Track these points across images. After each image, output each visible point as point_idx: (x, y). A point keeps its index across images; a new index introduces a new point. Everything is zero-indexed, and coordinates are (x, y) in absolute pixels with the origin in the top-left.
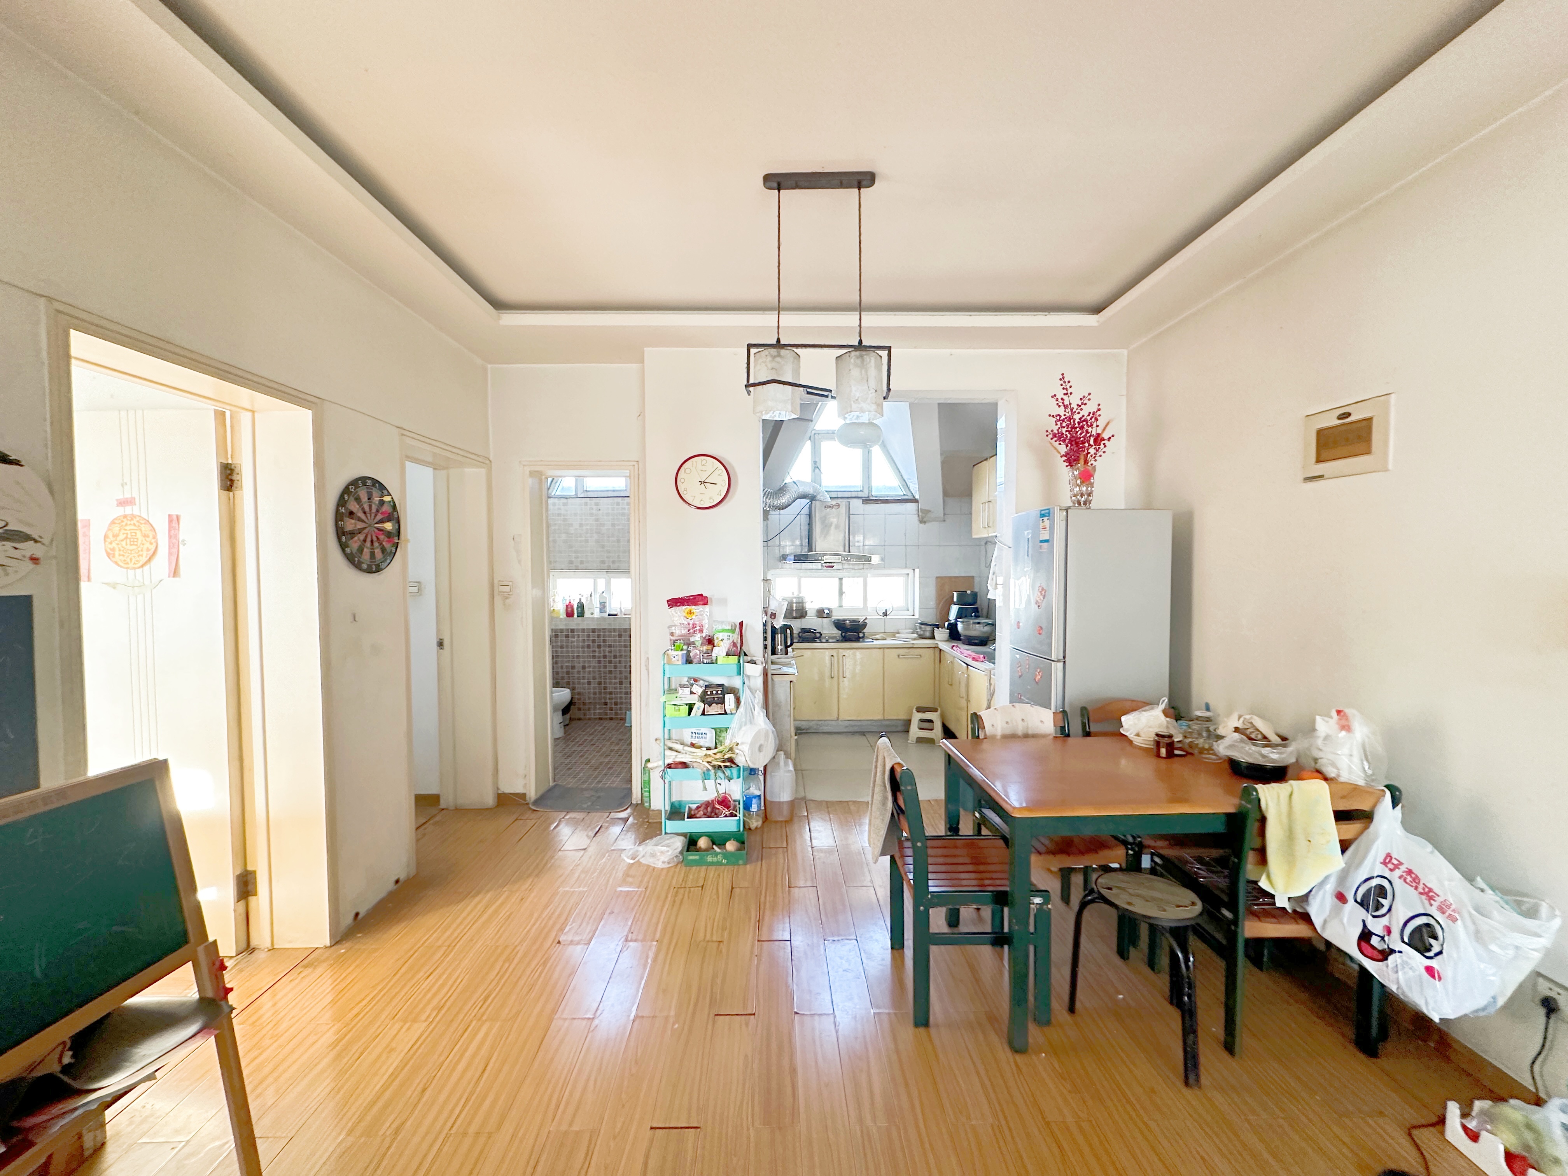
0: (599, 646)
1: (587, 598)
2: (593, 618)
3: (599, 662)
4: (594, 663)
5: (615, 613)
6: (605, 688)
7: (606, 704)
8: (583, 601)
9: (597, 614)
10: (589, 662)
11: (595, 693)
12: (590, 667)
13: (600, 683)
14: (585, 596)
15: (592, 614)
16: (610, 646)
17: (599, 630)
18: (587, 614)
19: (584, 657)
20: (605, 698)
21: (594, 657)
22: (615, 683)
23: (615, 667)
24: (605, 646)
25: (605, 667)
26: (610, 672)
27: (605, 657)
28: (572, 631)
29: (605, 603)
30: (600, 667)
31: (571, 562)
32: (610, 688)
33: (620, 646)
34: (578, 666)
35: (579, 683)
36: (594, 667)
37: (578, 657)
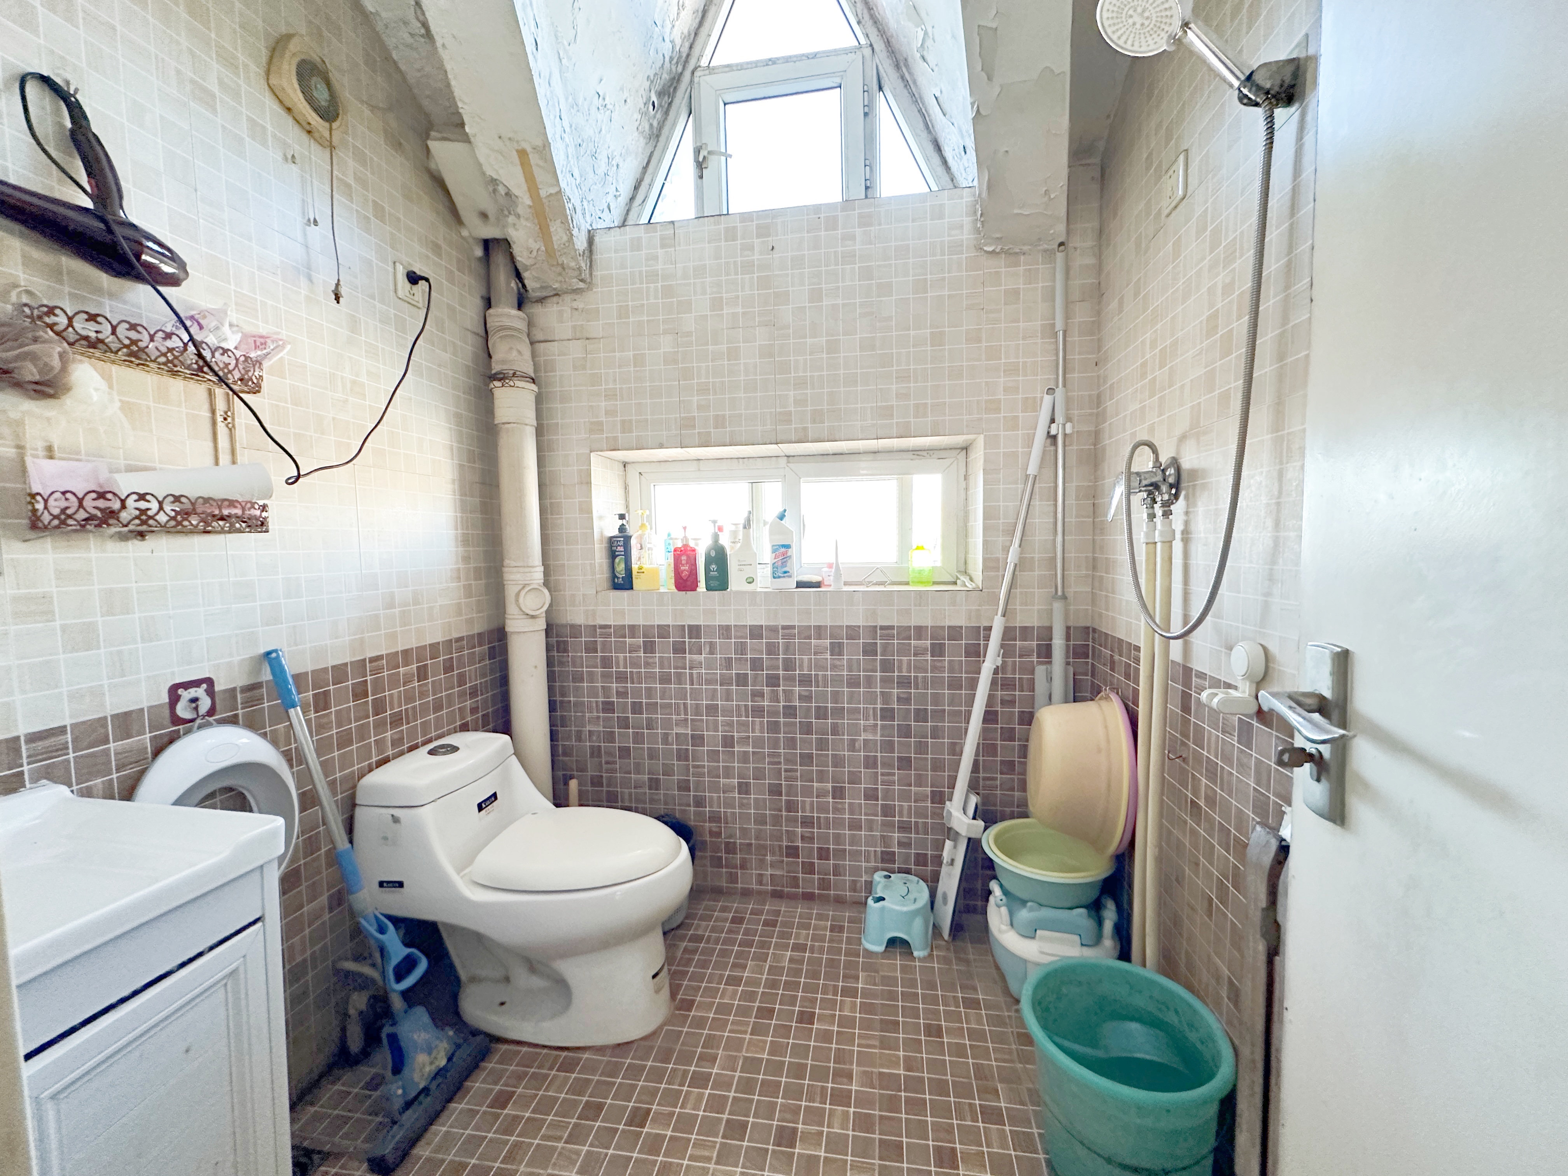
0: (773, 681)
1: (734, 533)
2: (754, 594)
3: (774, 727)
4: (758, 729)
5: (815, 578)
6: (791, 806)
7: (793, 852)
8: (725, 541)
9: (764, 581)
10: (743, 725)
11: (761, 820)
12: (745, 740)
13: (775, 791)
14: (728, 528)
15: (751, 581)
16: (805, 681)
17: (773, 630)
18: (736, 582)
19: (727, 712)
20: (791, 835)
21: (758, 712)
22: (821, 794)
23: (822, 744)
24: (790, 679)
25: (791, 743)
26: (807, 759)
27: (790, 711)
28: (695, 631)
29: (788, 547)
30: (775, 744)
31: (688, 423)
32: (807, 805)
33: (837, 681)
34: (713, 736)
35: (715, 787)
36: (759, 742)
37: (712, 710)
